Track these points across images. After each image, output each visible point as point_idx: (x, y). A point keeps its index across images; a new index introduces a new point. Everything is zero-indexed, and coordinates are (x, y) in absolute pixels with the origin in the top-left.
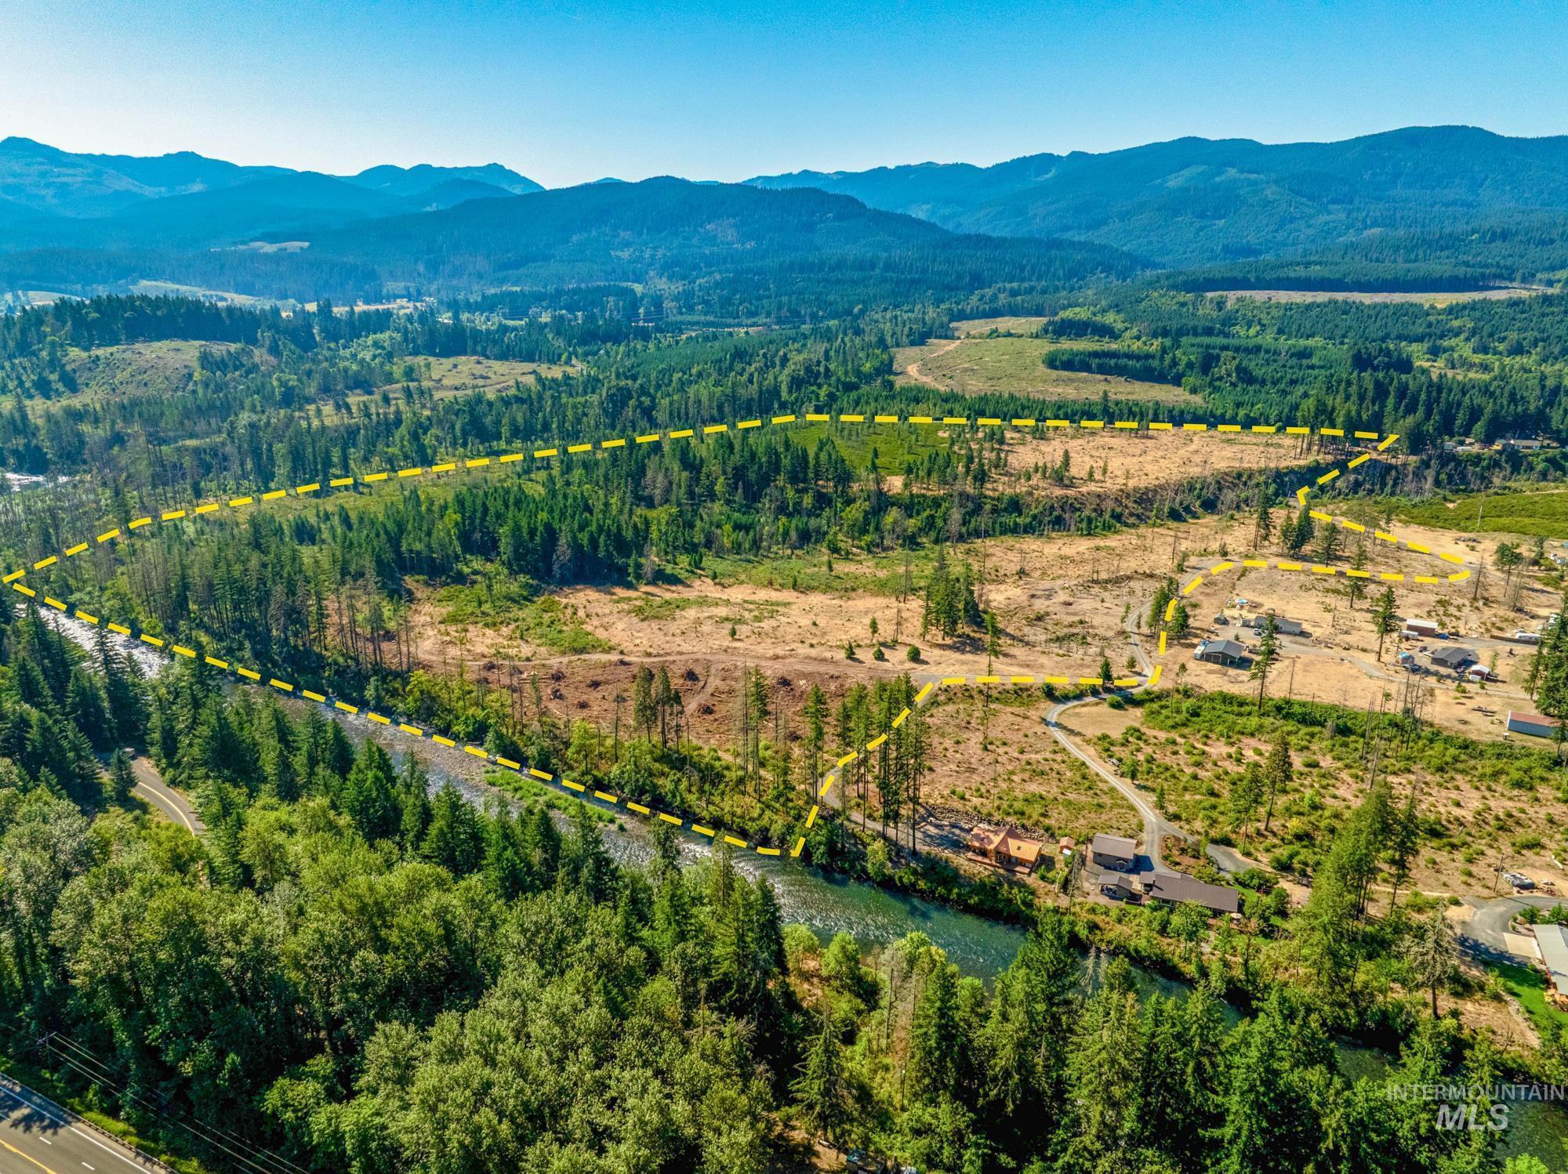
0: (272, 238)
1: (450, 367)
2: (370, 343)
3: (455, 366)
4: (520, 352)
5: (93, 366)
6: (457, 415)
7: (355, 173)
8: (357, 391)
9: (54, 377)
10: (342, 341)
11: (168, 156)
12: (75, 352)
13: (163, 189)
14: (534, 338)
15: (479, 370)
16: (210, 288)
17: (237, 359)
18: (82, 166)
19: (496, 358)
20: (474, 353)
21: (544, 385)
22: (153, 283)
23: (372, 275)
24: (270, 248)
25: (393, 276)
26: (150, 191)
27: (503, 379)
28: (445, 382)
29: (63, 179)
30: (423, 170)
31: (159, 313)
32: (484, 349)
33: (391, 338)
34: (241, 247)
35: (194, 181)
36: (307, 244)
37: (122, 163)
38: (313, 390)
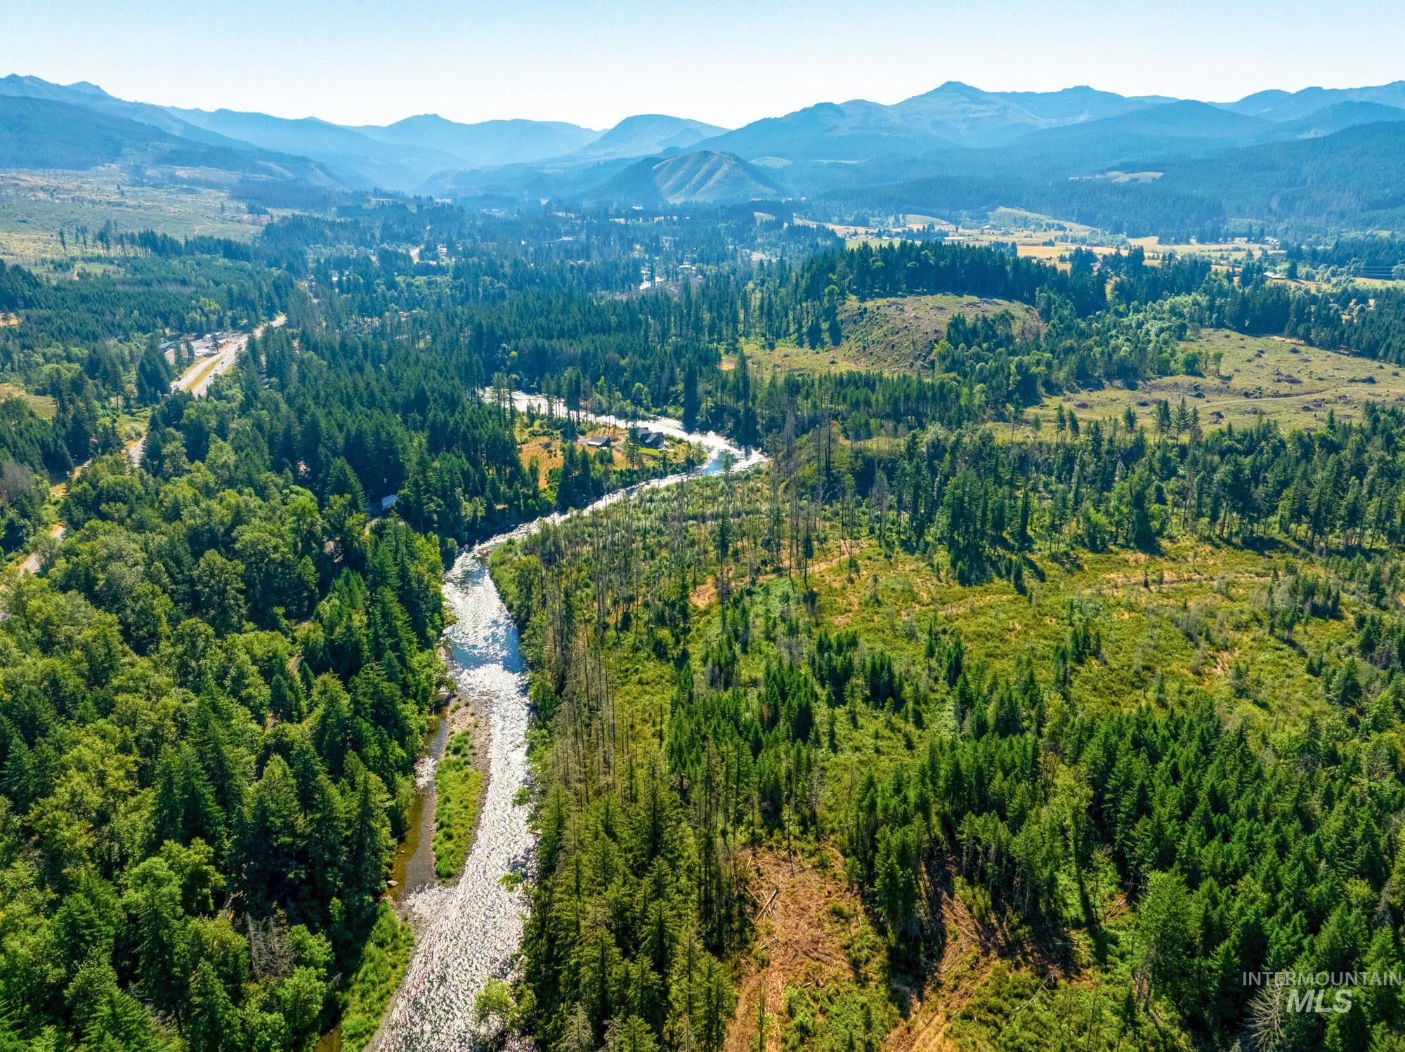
0: (1129, 167)
1: (1250, 353)
2: (1166, 307)
3: (1260, 354)
4: (1358, 342)
5: (858, 318)
6: (1222, 454)
7: (1237, 99)
8: (1117, 383)
9: (825, 326)
10: (1135, 303)
11: (1065, 91)
12: (852, 302)
13: (1054, 121)
14: (1386, 320)
15: (1291, 365)
16: (1055, 217)
17: (991, 328)
18: (994, 103)
19: (1324, 346)
20: (1293, 334)
21: (1376, 420)
22: (1009, 210)
23: (1216, 210)
24: (1123, 178)
25: (1240, 212)
26: (1042, 123)
27: (1320, 385)
28: (1237, 383)
29: (977, 115)
30: (1314, 93)
31: (942, 264)
32: (1308, 330)
33: (1196, 303)
34: (1097, 176)
35: (1082, 112)
36: (1160, 174)
37: (1028, 99)
38: (1062, 375)
